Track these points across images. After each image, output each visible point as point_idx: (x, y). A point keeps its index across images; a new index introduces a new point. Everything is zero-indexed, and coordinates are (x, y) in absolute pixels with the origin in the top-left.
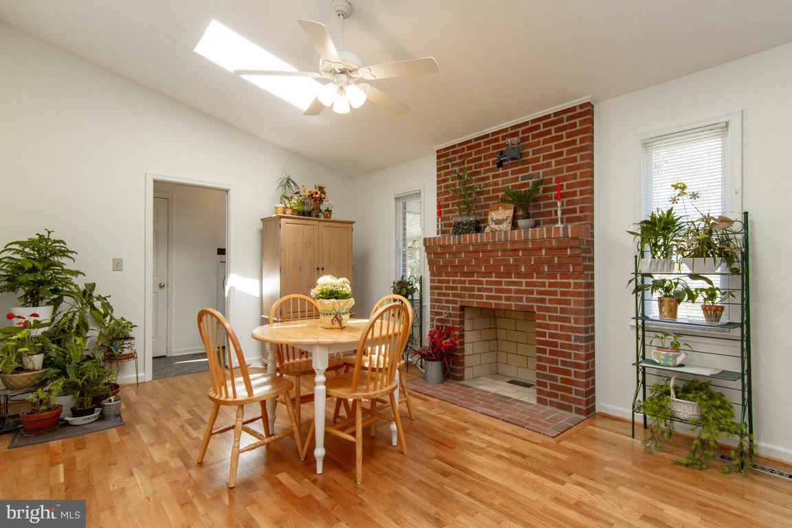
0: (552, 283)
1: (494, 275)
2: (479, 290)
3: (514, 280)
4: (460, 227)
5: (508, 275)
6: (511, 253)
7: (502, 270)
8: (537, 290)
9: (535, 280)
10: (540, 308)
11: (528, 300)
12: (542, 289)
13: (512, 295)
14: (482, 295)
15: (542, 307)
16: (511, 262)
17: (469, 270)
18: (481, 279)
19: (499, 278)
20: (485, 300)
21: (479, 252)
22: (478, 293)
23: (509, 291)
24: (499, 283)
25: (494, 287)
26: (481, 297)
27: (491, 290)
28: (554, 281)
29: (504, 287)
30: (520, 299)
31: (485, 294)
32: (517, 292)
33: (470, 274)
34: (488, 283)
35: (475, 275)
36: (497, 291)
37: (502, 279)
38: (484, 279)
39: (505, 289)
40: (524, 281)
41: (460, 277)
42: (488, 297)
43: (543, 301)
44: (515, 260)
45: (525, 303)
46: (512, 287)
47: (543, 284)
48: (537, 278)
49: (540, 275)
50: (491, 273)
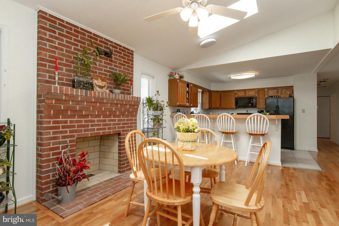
0: (128, 119)
1: (102, 116)
2: (92, 126)
3: (112, 118)
4: (81, 85)
5: (110, 116)
6: (115, 105)
7: (108, 114)
8: (122, 123)
9: (121, 118)
10: (123, 131)
11: (119, 128)
12: (124, 122)
13: (112, 126)
14: (95, 129)
15: (123, 130)
16: (114, 110)
17: (87, 114)
18: (94, 119)
19: (105, 118)
20: (96, 131)
21: (97, 103)
22: (92, 128)
23: (110, 125)
24: (105, 121)
25: (101, 123)
26: (94, 130)
27: (100, 125)
28: (128, 118)
29: (107, 123)
30: (115, 128)
31: (96, 128)
32: (114, 124)
33: (87, 116)
34: (98, 121)
35: (90, 116)
36: (104, 125)
37: (106, 119)
38: (96, 119)
39: (108, 124)
40: (117, 119)
41: (77, 118)
42: (98, 129)
43: (124, 127)
44: (116, 109)
45: (117, 130)
46: (111, 122)
47: (124, 120)
48: (122, 117)
49: (124, 116)
50: (100, 115)
